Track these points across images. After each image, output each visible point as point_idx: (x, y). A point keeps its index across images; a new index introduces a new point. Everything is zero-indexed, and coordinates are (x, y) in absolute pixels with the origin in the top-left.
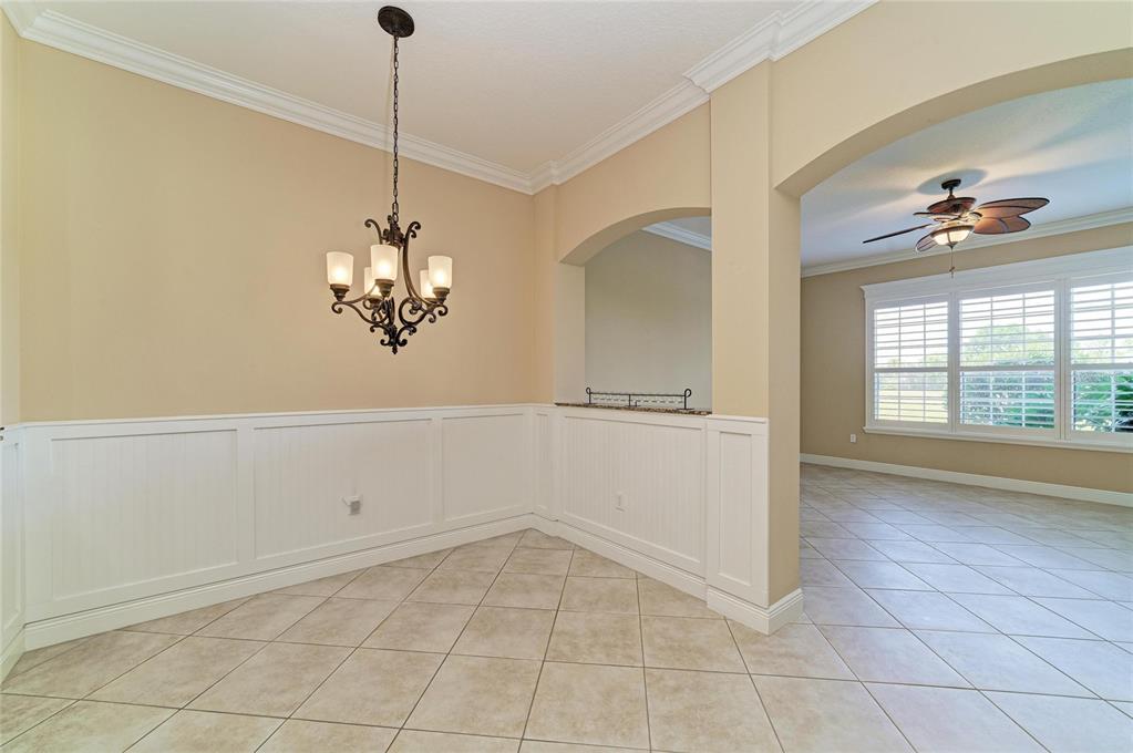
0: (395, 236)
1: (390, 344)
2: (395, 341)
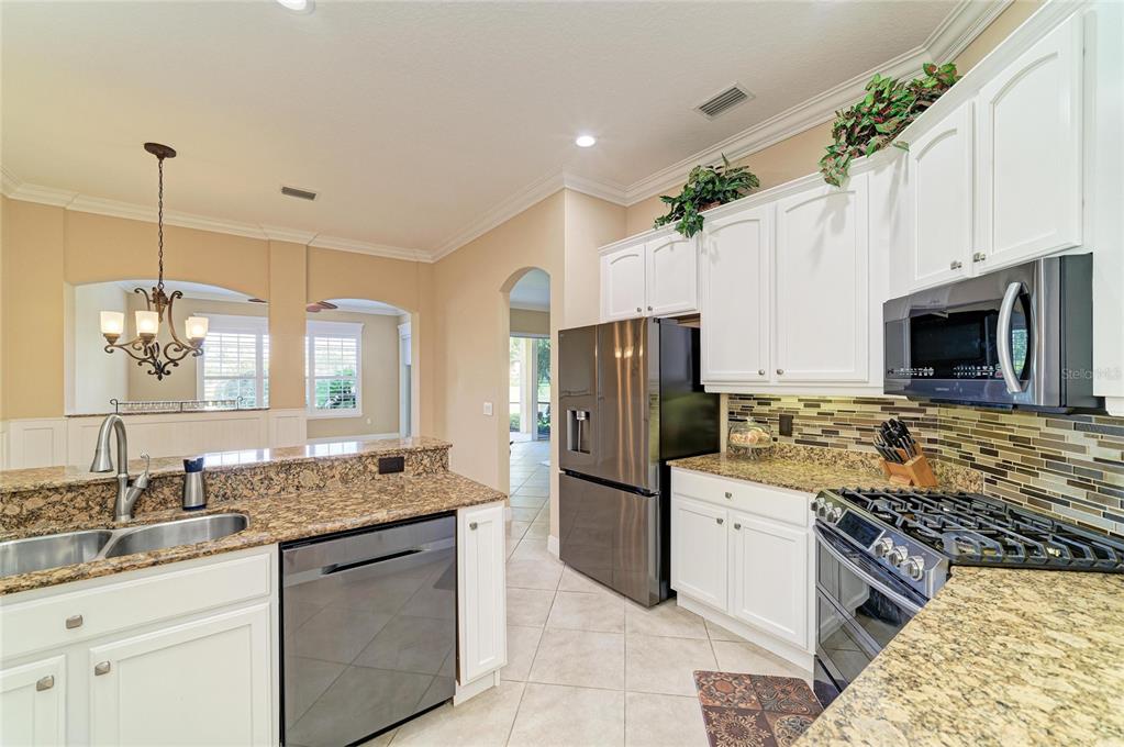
0: (160, 300)
1: (156, 373)
2: (160, 371)
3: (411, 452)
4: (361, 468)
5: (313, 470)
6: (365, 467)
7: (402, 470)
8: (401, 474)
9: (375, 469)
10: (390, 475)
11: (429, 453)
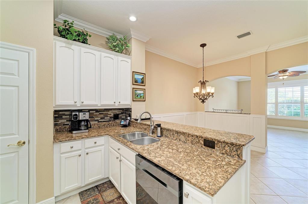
0: (203, 83)
2: (203, 102)
3: (219, 141)
4: (198, 140)
5: (183, 136)
6: (199, 141)
7: (214, 148)
8: (213, 150)
9: (203, 143)
10: (209, 148)
11: (229, 145)
